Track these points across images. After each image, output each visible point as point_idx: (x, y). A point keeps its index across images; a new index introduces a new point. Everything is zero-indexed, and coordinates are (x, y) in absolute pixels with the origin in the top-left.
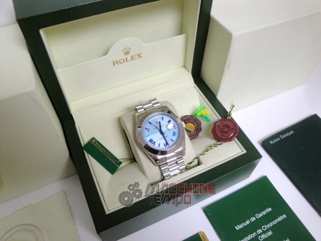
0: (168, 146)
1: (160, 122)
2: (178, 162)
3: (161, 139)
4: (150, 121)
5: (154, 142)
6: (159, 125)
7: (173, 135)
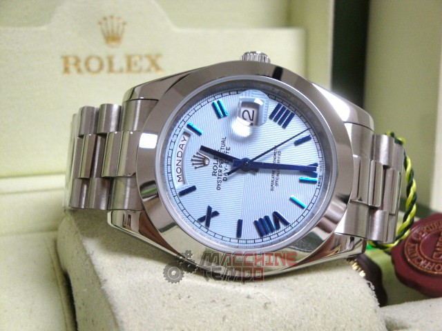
1: (203, 149)
3: (274, 184)
4: (179, 186)
5: (277, 216)
6: (212, 162)
7: (285, 126)
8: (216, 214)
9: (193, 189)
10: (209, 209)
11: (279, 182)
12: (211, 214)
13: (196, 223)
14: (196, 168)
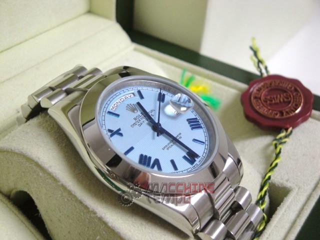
0: (197, 160)
1: (139, 104)
2: (241, 202)
3: (167, 148)
4: (110, 109)
5: (157, 162)
6: (139, 113)
7: (192, 129)
8: (121, 135)
9: (118, 115)
10: (119, 130)
11: (170, 149)
12: (118, 132)
13: (105, 130)
14: (127, 109)
